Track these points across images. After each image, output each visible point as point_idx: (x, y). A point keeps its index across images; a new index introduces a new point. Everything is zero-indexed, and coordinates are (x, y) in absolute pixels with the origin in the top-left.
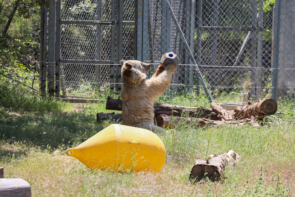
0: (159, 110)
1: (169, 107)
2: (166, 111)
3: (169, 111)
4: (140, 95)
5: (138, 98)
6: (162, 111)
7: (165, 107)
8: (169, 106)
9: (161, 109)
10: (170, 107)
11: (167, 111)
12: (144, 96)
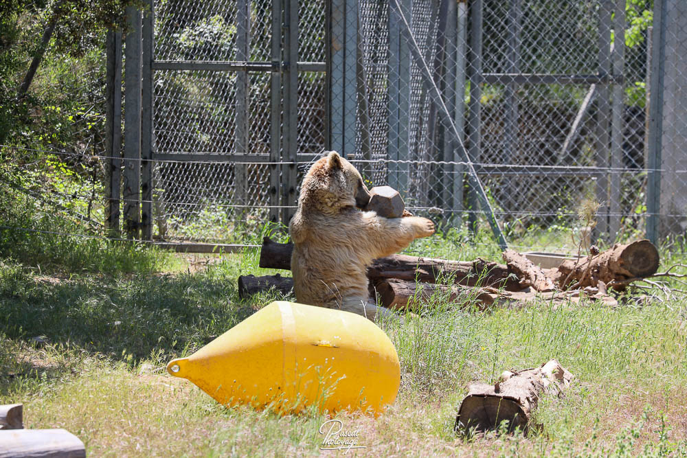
0: (383, 267)
1: (407, 262)
2: (399, 270)
3: (407, 270)
4: (334, 236)
5: (328, 240)
6: (390, 270)
7: (396, 260)
8: (406, 260)
9: (388, 266)
10: (409, 261)
11: (403, 271)
12: (340, 240)
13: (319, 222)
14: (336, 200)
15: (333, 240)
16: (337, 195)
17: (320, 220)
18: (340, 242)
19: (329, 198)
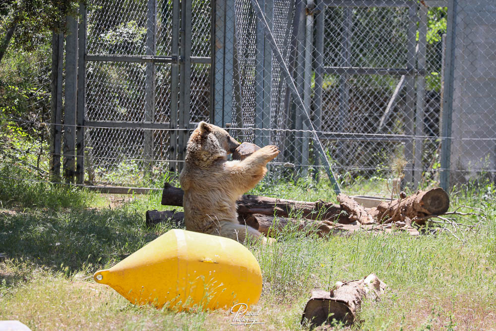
0: (251, 206)
1: (268, 202)
2: (262, 208)
3: (268, 208)
4: (208, 183)
5: (205, 187)
6: (257, 208)
7: (261, 201)
8: (268, 201)
9: (254, 205)
10: (270, 201)
11: (265, 208)
12: (213, 186)
13: (197, 175)
15: (208, 187)
17: (198, 173)
18: (213, 187)
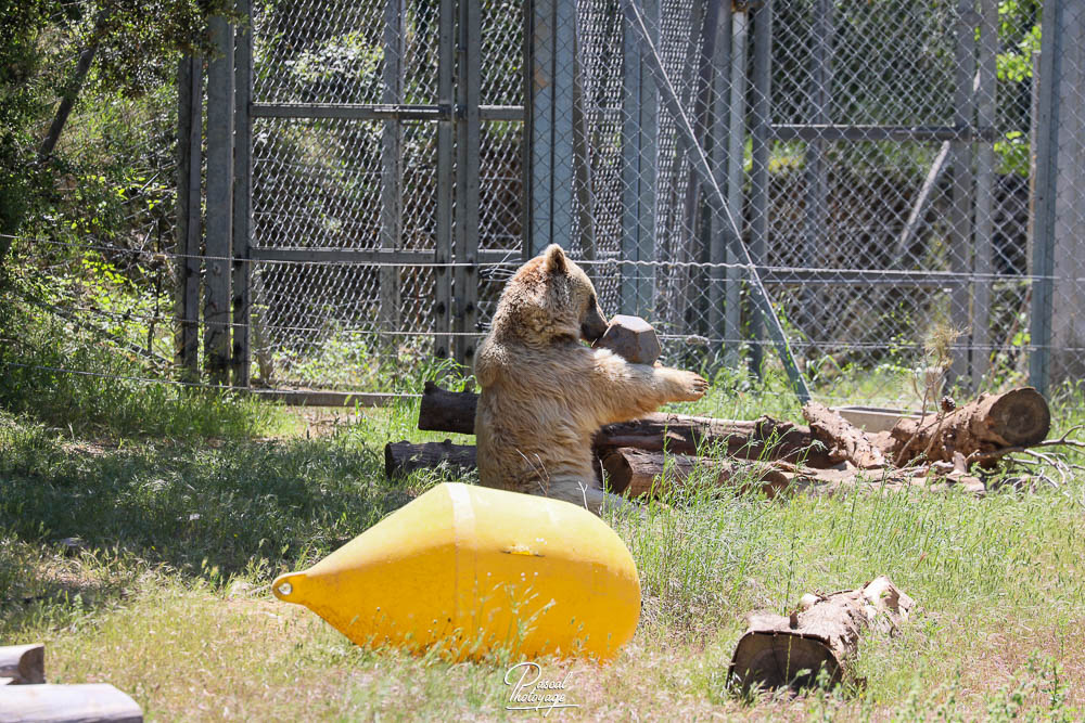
0: (614, 430)
1: (652, 422)
2: (640, 434)
3: (651, 435)
5: (528, 385)
6: (627, 434)
8: (652, 419)
9: (622, 428)
10: (656, 420)
11: (645, 435)
12: (546, 387)
14: (549, 322)
15: (535, 386)
16: (552, 314)
17: (517, 354)
18: (546, 390)
19: (538, 318)
